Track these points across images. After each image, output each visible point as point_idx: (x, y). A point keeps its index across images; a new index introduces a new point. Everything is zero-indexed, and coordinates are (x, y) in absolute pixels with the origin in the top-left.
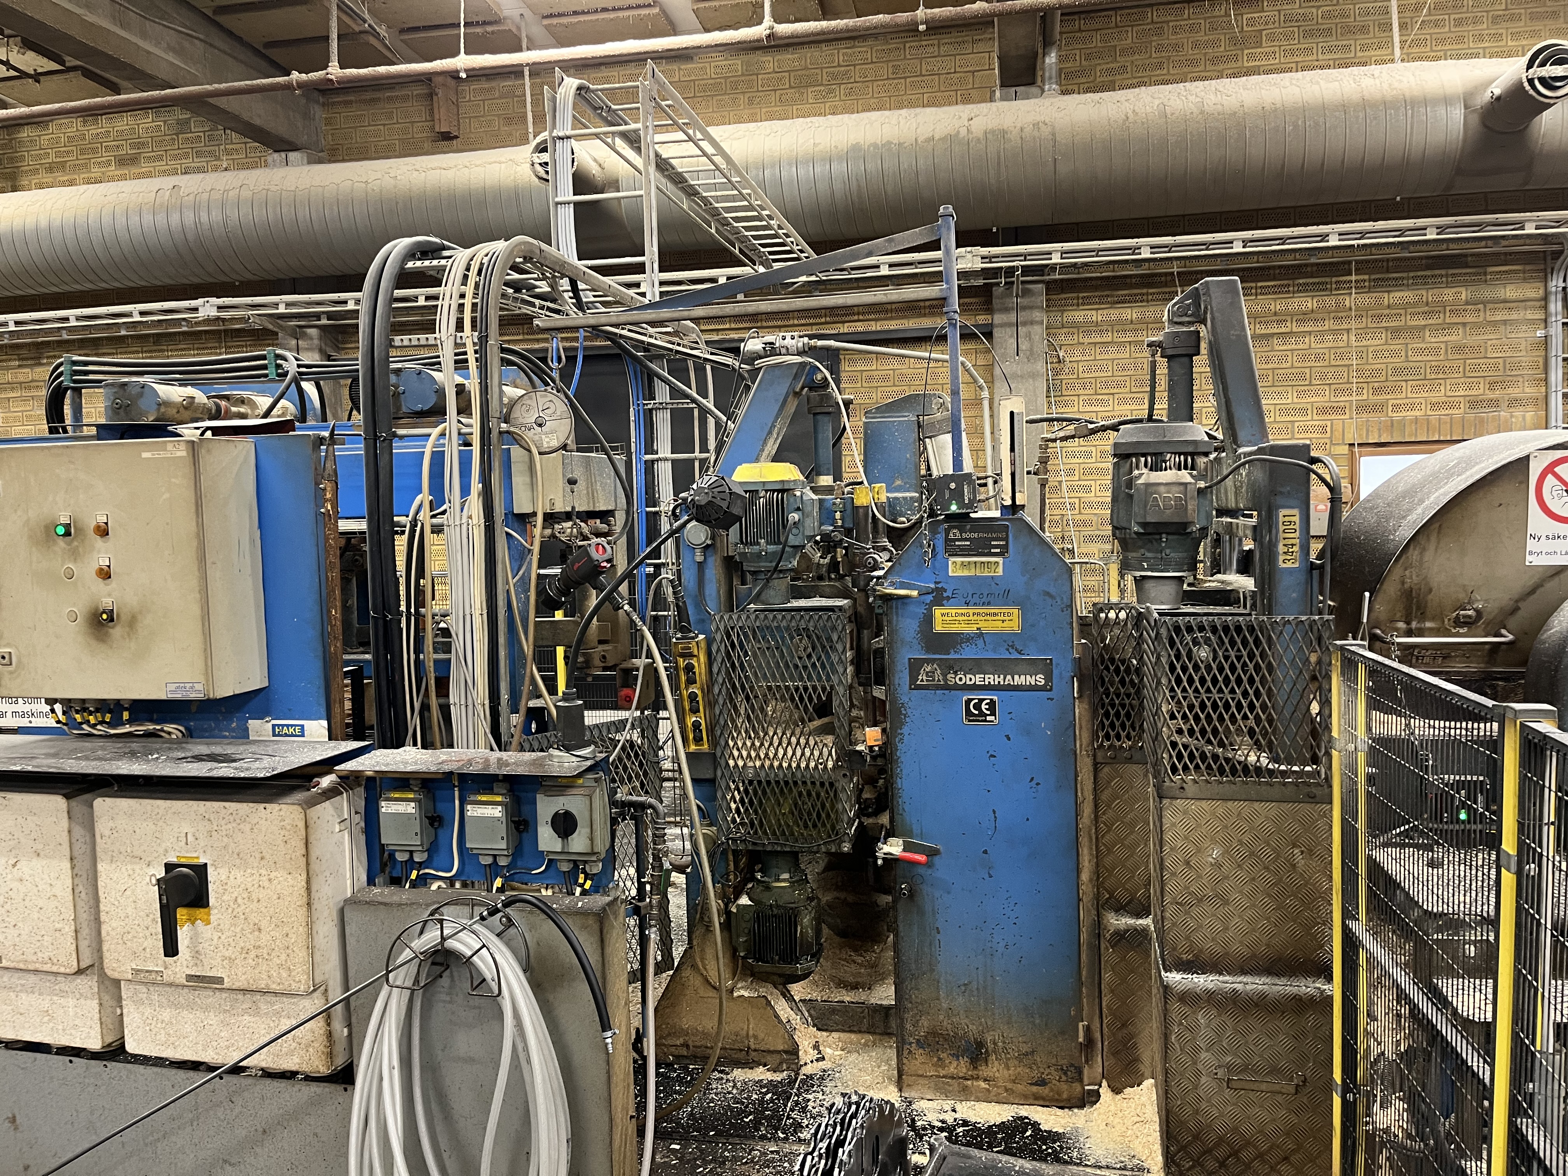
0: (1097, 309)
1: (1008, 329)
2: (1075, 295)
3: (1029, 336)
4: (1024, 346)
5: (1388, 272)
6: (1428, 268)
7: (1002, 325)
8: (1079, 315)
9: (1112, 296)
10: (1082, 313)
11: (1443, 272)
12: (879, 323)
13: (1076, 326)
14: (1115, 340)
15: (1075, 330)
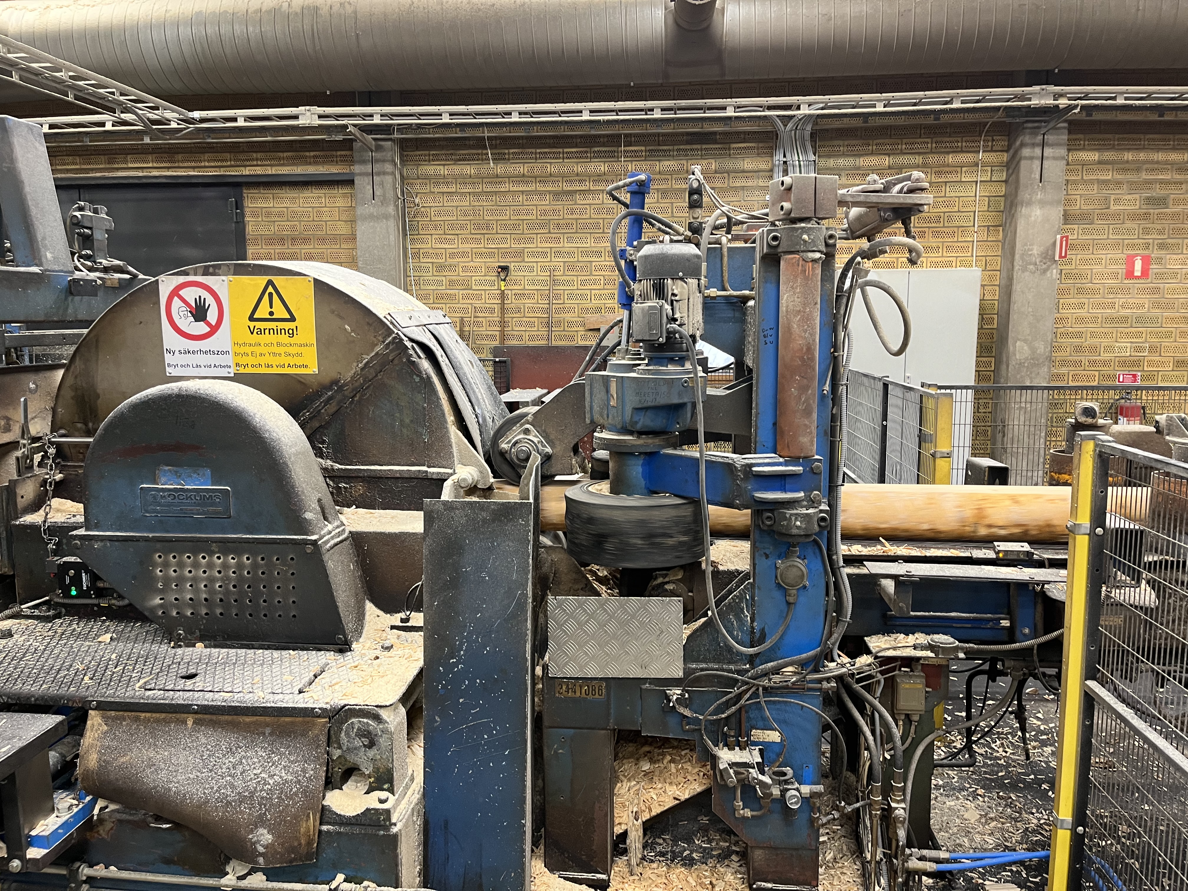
0: (444, 165)
1: (366, 178)
2: (427, 152)
3: (382, 184)
4: (378, 193)
5: (659, 145)
6: (688, 143)
7: (360, 174)
8: (430, 169)
9: (456, 155)
10: (433, 167)
11: (699, 147)
12: (274, 168)
13: (427, 178)
14: (458, 190)
15: (428, 181)
